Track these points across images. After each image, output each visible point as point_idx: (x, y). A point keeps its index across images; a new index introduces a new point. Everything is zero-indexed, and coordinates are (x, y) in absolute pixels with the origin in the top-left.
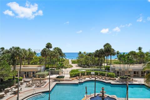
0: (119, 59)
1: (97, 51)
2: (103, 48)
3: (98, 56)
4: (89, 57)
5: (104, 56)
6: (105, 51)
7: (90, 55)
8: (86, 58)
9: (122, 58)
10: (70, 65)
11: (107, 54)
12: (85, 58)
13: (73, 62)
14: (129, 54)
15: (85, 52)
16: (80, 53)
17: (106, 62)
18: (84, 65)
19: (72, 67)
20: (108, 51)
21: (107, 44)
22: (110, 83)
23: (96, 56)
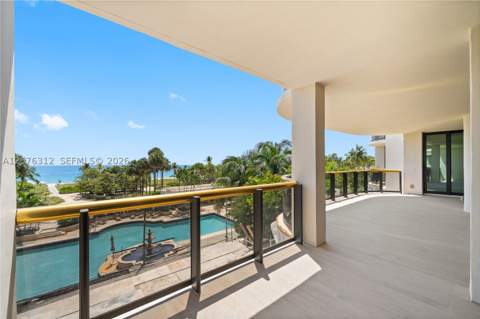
0: (178, 176)
1: (134, 162)
2: (147, 157)
3: (137, 173)
4: (114, 175)
5: (149, 173)
6: (151, 162)
7: (115, 170)
8: (106, 178)
9: (184, 176)
10: (53, 198)
11: (155, 168)
12: (101, 178)
13: (64, 190)
14: (193, 169)
15: (100, 165)
16: (87, 166)
17: (152, 183)
18: (99, 194)
19: (61, 201)
20: (157, 162)
21: (156, 149)
22: (161, 222)
23: (130, 172)
